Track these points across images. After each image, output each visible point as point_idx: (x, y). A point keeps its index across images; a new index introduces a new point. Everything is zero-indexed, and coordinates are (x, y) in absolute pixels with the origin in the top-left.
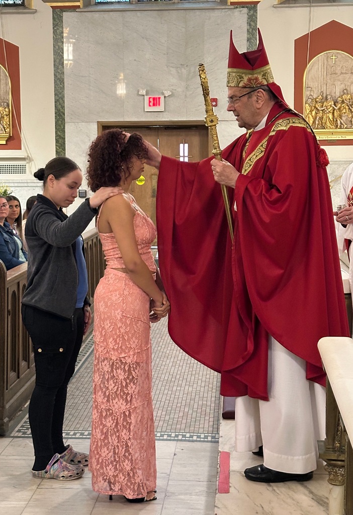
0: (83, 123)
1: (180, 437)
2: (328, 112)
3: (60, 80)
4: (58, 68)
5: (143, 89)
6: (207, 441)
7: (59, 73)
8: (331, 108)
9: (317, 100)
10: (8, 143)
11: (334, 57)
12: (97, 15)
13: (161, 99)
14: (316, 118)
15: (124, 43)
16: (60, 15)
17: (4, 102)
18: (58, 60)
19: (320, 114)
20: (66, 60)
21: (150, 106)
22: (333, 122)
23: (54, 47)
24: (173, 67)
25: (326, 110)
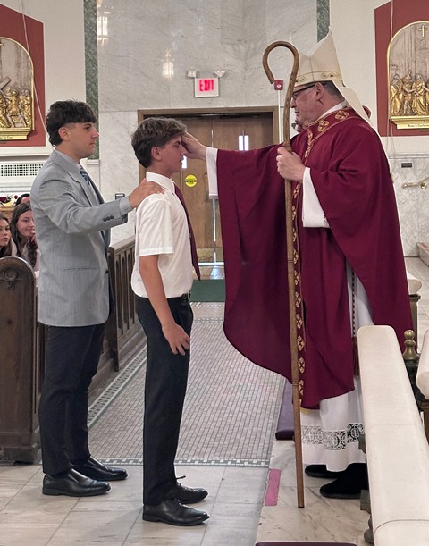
0: (120, 113)
1: (229, 463)
2: (418, 94)
3: (92, 62)
5: (192, 70)
6: (260, 467)
7: (91, 53)
8: (422, 90)
9: (404, 80)
10: (30, 138)
13: (214, 83)
14: (404, 102)
15: (169, 16)
17: (25, 90)
18: (89, 38)
19: (409, 98)
20: (100, 36)
21: (201, 90)
22: (424, 106)
23: (85, 22)
24: (228, 43)
25: (415, 92)
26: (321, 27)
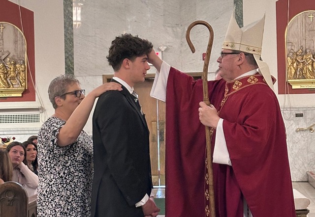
0: (90, 77)
2: (307, 64)
3: (70, 40)
4: (68, 30)
8: (310, 61)
9: (298, 53)
10: (24, 95)
11: (311, 16)
13: (158, 55)
14: (297, 69)
17: (21, 60)
18: (67, 23)
19: (301, 66)
20: (75, 21)
22: (312, 72)
23: (64, 11)
24: (169, 27)
25: (306, 62)
26: (237, 14)
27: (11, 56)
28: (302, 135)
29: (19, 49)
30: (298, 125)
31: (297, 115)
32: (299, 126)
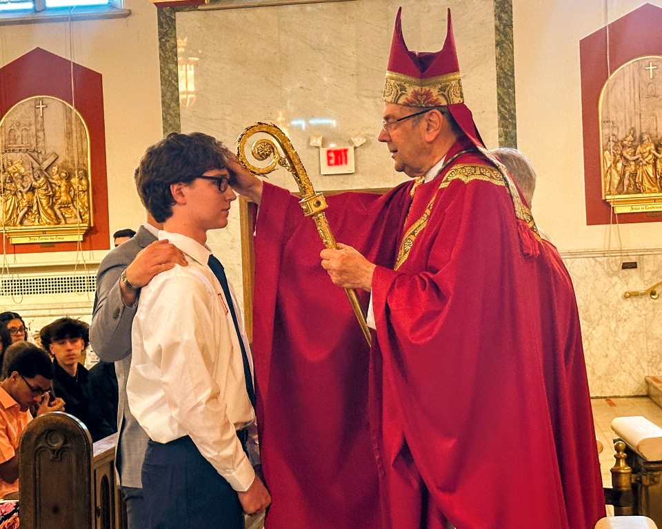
2: (644, 162)
4: (169, 108)
5: (317, 137)
7: (171, 115)
8: (651, 156)
9: (625, 142)
10: (88, 239)
11: (651, 68)
12: (233, 15)
13: (348, 152)
14: (624, 174)
15: (281, 59)
16: (170, 17)
17: (79, 170)
18: (168, 94)
19: (632, 167)
21: (329, 164)
22: (654, 179)
23: (162, 71)
24: (367, 97)
25: (641, 159)
26: (501, 68)
27: (60, 161)
28: (636, 304)
29: (75, 148)
30: (627, 284)
31: (626, 266)
32: (630, 286)
